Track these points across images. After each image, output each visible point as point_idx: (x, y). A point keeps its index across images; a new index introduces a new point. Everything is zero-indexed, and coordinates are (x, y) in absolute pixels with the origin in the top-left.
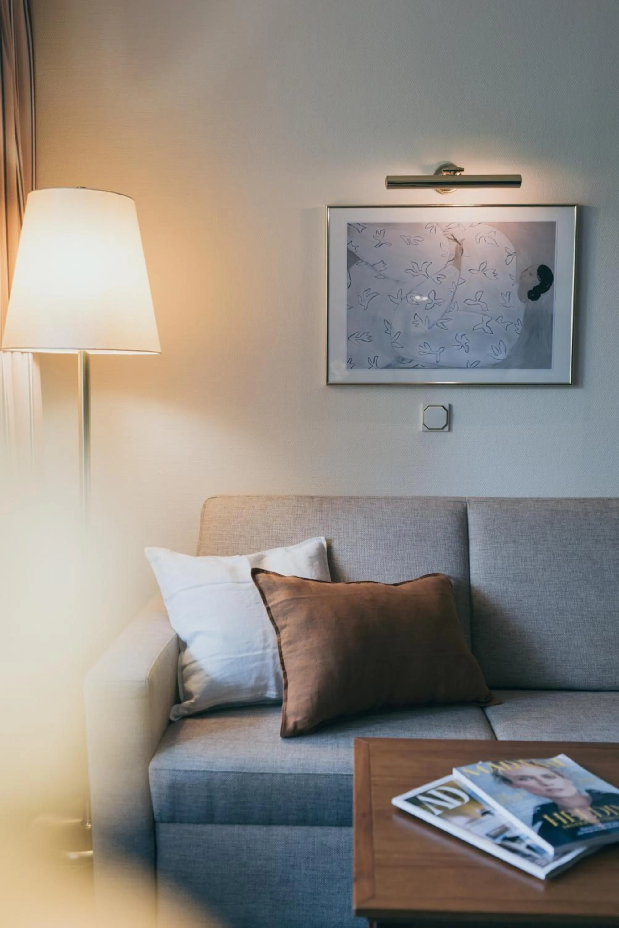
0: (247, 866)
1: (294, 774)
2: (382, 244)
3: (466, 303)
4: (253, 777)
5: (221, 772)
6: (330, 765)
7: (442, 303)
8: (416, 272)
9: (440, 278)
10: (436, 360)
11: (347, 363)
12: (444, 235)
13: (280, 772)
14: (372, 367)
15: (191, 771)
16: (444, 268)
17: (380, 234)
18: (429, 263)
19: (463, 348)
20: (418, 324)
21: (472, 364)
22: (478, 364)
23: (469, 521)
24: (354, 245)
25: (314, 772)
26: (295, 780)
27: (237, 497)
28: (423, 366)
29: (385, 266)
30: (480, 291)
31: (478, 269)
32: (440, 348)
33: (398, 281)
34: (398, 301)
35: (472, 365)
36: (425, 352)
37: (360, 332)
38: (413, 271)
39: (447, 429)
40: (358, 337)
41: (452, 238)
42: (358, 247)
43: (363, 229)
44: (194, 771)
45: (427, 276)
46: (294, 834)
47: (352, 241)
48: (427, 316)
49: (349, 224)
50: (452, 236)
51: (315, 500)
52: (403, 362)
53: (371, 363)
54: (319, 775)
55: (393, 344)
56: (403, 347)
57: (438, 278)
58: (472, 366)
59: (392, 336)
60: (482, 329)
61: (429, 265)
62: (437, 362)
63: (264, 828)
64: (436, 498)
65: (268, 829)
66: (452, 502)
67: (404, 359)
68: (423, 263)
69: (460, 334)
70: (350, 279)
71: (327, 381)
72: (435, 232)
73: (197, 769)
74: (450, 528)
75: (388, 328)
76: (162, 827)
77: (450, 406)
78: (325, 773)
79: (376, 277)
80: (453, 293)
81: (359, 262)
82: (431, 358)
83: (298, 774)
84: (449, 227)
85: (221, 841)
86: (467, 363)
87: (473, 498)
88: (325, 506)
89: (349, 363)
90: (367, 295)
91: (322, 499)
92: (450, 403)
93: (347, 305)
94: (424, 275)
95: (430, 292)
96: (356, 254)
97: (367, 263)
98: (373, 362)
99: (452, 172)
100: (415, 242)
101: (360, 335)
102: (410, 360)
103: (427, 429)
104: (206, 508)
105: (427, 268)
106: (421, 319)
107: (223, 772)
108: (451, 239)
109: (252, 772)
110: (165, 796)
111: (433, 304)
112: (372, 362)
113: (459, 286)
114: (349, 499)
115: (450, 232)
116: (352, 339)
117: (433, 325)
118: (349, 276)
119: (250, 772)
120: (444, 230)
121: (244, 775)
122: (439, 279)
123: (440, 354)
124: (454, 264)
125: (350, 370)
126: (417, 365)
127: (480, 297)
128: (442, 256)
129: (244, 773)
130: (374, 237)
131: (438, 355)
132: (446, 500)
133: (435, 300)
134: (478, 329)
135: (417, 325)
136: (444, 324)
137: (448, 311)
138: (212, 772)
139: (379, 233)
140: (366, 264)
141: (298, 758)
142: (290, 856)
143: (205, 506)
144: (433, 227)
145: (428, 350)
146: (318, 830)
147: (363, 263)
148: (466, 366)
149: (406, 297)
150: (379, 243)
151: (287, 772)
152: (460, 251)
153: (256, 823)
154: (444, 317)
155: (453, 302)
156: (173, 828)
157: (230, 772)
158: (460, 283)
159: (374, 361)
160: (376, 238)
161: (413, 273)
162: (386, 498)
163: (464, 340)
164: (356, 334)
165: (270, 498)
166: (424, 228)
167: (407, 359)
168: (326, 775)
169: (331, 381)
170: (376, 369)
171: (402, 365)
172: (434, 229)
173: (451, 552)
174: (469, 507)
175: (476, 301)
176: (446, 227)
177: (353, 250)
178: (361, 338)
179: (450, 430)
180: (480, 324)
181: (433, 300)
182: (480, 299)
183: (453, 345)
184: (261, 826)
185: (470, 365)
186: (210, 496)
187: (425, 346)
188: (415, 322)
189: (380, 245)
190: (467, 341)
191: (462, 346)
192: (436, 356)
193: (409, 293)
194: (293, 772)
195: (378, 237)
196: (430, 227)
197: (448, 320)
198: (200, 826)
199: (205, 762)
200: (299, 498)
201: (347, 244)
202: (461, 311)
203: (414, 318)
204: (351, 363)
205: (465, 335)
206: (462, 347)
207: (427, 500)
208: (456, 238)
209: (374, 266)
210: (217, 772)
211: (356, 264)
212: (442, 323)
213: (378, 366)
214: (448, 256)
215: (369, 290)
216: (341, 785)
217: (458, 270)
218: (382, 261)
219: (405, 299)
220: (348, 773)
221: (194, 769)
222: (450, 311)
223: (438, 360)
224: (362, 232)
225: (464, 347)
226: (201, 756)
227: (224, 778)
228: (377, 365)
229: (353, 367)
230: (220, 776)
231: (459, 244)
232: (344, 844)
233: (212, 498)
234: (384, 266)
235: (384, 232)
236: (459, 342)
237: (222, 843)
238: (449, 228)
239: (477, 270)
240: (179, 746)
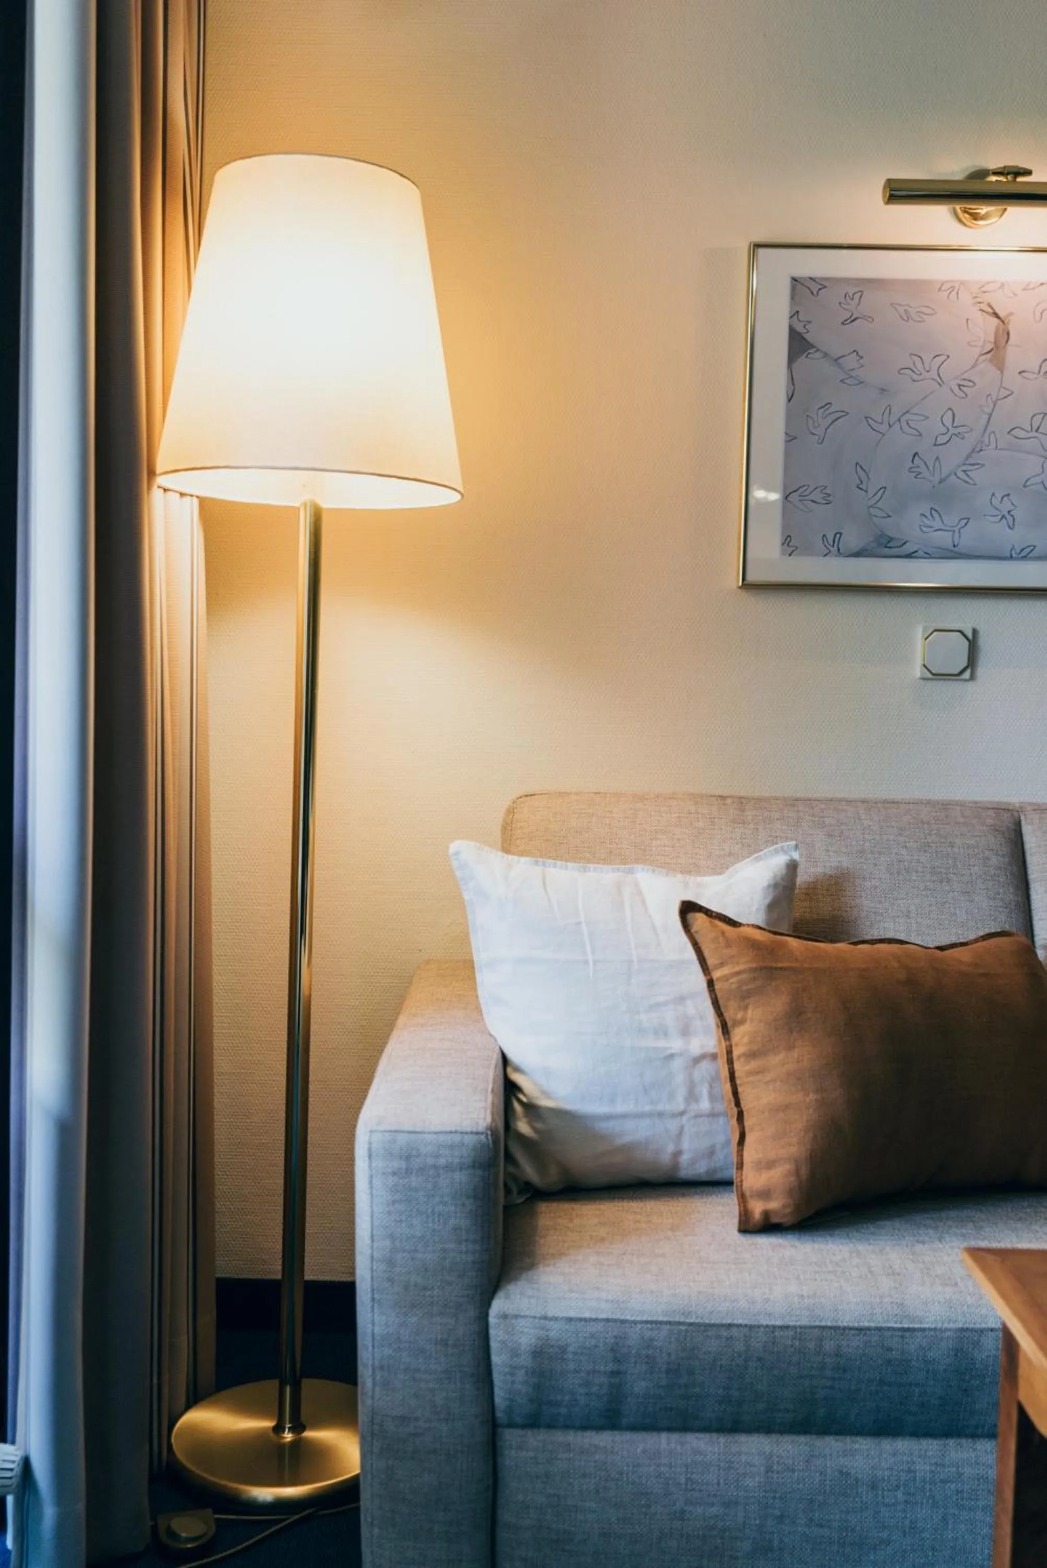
0: (685, 1518)
1: (795, 1327)
2: (856, 319)
3: (1012, 435)
4: (709, 1333)
5: (642, 1322)
6: (865, 1309)
7: (966, 435)
8: (918, 373)
9: (963, 386)
10: (953, 542)
11: (783, 544)
12: (974, 304)
13: (764, 1323)
14: (831, 554)
15: (581, 1320)
16: (973, 367)
17: (852, 299)
18: (944, 357)
19: (1004, 520)
20: (920, 473)
21: (1022, 550)
22: (1032, 550)
23: (1027, 846)
24: (801, 319)
25: (834, 1324)
26: (795, 1338)
27: (577, 794)
28: (926, 553)
29: (861, 361)
30: (1040, 414)
31: (1037, 372)
32: (961, 520)
33: (883, 390)
34: (884, 428)
35: (1020, 553)
36: (931, 527)
37: (809, 486)
38: (913, 371)
39: (967, 675)
40: (805, 496)
41: (990, 310)
42: (810, 322)
43: (820, 289)
44: (585, 1320)
45: (940, 381)
46: (784, 1451)
47: (798, 312)
48: (937, 458)
49: (794, 279)
50: (990, 306)
51: (729, 801)
52: (888, 545)
53: (827, 545)
54: (844, 1328)
55: (871, 509)
56: (889, 516)
57: (959, 385)
58: (1020, 556)
59: (870, 494)
60: (1042, 486)
61: (945, 360)
62: (954, 546)
63: (721, 1441)
64: (961, 804)
65: (729, 1441)
66: (991, 810)
67: (891, 539)
68: (932, 356)
69: (999, 495)
70: (793, 384)
71: (744, 579)
72: (958, 298)
73: (593, 1316)
74: (994, 860)
75: (862, 479)
76: (510, 1437)
77: (975, 632)
78: (856, 1325)
79: (842, 381)
80: (987, 416)
81: (811, 351)
82: (944, 539)
83: (805, 1327)
84: (984, 289)
85: (634, 1466)
86: (1012, 549)
87: (1031, 804)
88: (749, 814)
89: (786, 544)
90: (825, 415)
91: (741, 801)
92: (974, 626)
93: (786, 434)
94: (933, 379)
95: (945, 413)
96: (806, 336)
97: (826, 355)
98: (832, 544)
99: (1009, 177)
100: (920, 317)
101: (807, 492)
102: (903, 542)
103: (929, 676)
104: (516, 816)
105: (939, 367)
106: (925, 463)
107: (647, 1322)
108: (987, 313)
109: (707, 1321)
110: (523, 1371)
111: (950, 434)
112: (829, 544)
113: (999, 402)
114: (793, 802)
115: (987, 298)
116: (794, 497)
117: (949, 476)
118: (792, 379)
119: (702, 1321)
120: (974, 295)
121: (690, 1328)
122: (962, 388)
123: (959, 532)
124: (991, 361)
125: (787, 557)
126: (916, 552)
127: (1038, 424)
128: (969, 343)
129: (691, 1324)
130: (842, 305)
131: (957, 534)
132: (980, 808)
133: (953, 427)
134: (1032, 485)
135: (918, 475)
136: (969, 473)
137: (978, 449)
138: (623, 1322)
139: (851, 296)
140: (825, 357)
141: (798, 1295)
142: (774, 1498)
143: (511, 811)
144: (953, 288)
145: (937, 524)
146: (831, 1445)
147: (818, 355)
148: (1009, 556)
149: (899, 420)
150: (851, 317)
151: (779, 1323)
152: (1003, 337)
153: (706, 1429)
154: (970, 461)
155: (988, 431)
156: (535, 1439)
157: (661, 1323)
158: (1001, 396)
159: (834, 542)
160: (845, 307)
161: (913, 374)
162: (864, 801)
163: (1006, 506)
164: (801, 490)
165: (642, 798)
166: (937, 290)
167: (898, 539)
168: (860, 1330)
169: (751, 578)
170: (836, 556)
171: (886, 551)
172: (954, 293)
173: (1001, 904)
174: (1026, 819)
175: (1032, 431)
176: (980, 288)
177: (799, 328)
178: (811, 497)
179: (972, 677)
180: (1039, 475)
181: (950, 427)
182: (1038, 428)
183: (985, 515)
184: (715, 1435)
185: (1016, 553)
186: (521, 794)
187: (932, 515)
188: (913, 470)
189: (852, 321)
190: (1013, 507)
191: (1003, 516)
192: (953, 535)
193: (905, 414)
194: (792, 1324)
195: (849, 304)
196: (949, 289)
197: (977, 467)
198: (588, 1434)
199: (607, 1301)
200: (697, 798)
201: (788, 316)
202: (1001, 449)
203: (913, 461)
204: (791, 544)
205: (1008, 495)
206: (1001, 519)
207: (945, 806)
208: (997, 311)
209: (840, 361)
210: (635, 1322)
211: (805, 355)
212: (965, 471)
213: (841, 551)
214: (981, 343)
215: (828, 406)
216: (890, 1349)
217: (998, 372)
218: (854, 351)
219: (897, 426)
220: (906, 1326)
221: (587, 1315)
222: (981, 450)
223: (956, 544)
224: (818, 293)
225: (1006, 519)
226: (598, 1289)
227: (648, 1335)
228: (839, 550)
229: (793, 551)
230: (640, 1329)
231: (1003, 322)
232: (886, 1473)
233: (526, 796)
234: (858, 360)
235: (861, 297)
236: (997, 509)
237: (635, 1469)
238: (984, 292)
239: (1034, 373)
240: (547, 1269)
